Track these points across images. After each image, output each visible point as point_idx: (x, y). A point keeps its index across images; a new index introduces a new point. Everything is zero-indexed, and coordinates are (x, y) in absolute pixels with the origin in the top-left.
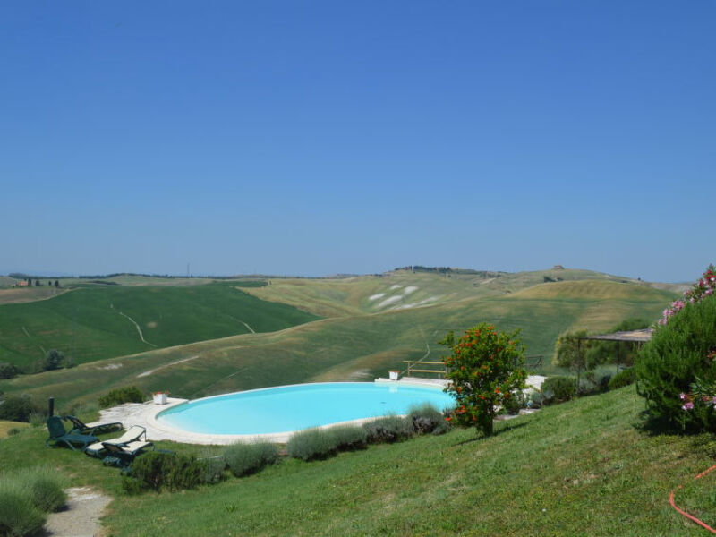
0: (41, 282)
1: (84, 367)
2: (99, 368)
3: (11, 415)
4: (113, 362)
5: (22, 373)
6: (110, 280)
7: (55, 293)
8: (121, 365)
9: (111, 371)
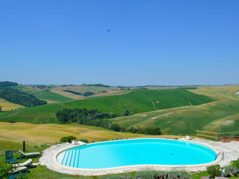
0: (125, 88)
1: (135, 115)
2: (140, 116)
3: (113, 129)
4: (144, 114)
5: (118, 116)
6: (145, 88)
7: (128, 92)
8: (146, 115)
9: (144, 117)
